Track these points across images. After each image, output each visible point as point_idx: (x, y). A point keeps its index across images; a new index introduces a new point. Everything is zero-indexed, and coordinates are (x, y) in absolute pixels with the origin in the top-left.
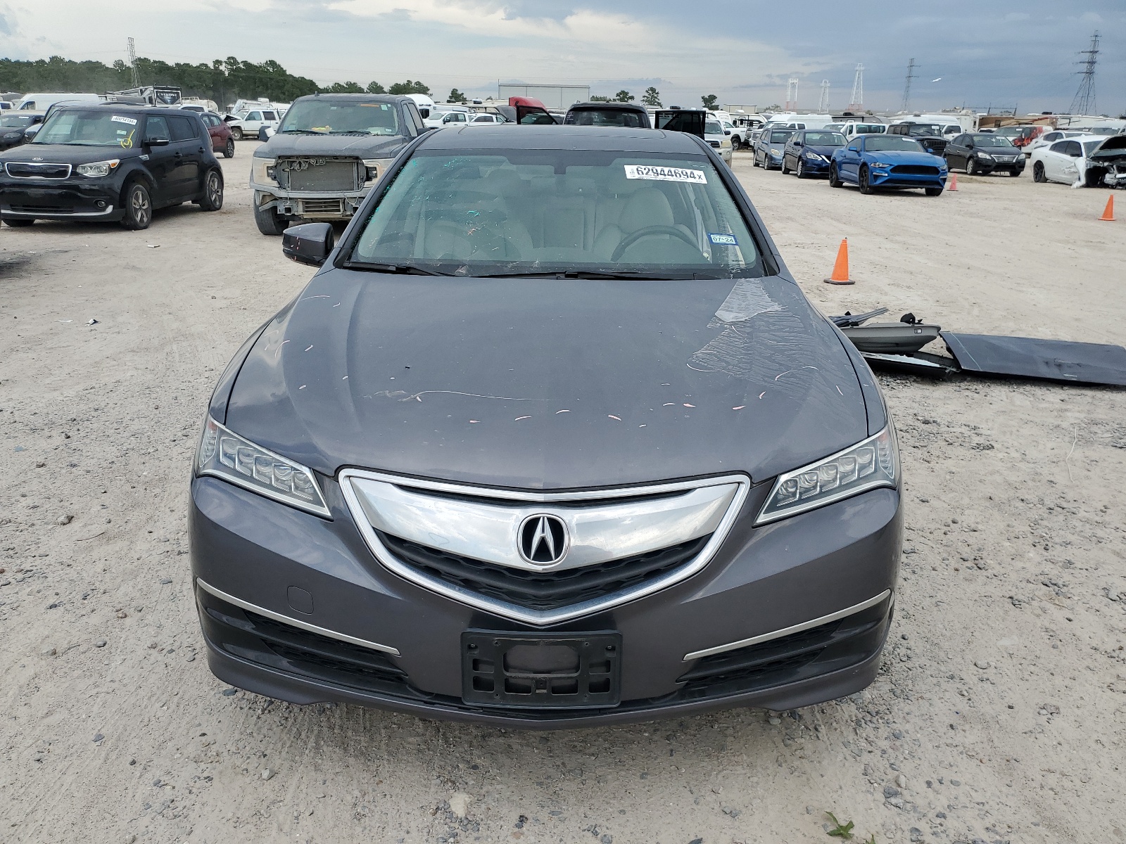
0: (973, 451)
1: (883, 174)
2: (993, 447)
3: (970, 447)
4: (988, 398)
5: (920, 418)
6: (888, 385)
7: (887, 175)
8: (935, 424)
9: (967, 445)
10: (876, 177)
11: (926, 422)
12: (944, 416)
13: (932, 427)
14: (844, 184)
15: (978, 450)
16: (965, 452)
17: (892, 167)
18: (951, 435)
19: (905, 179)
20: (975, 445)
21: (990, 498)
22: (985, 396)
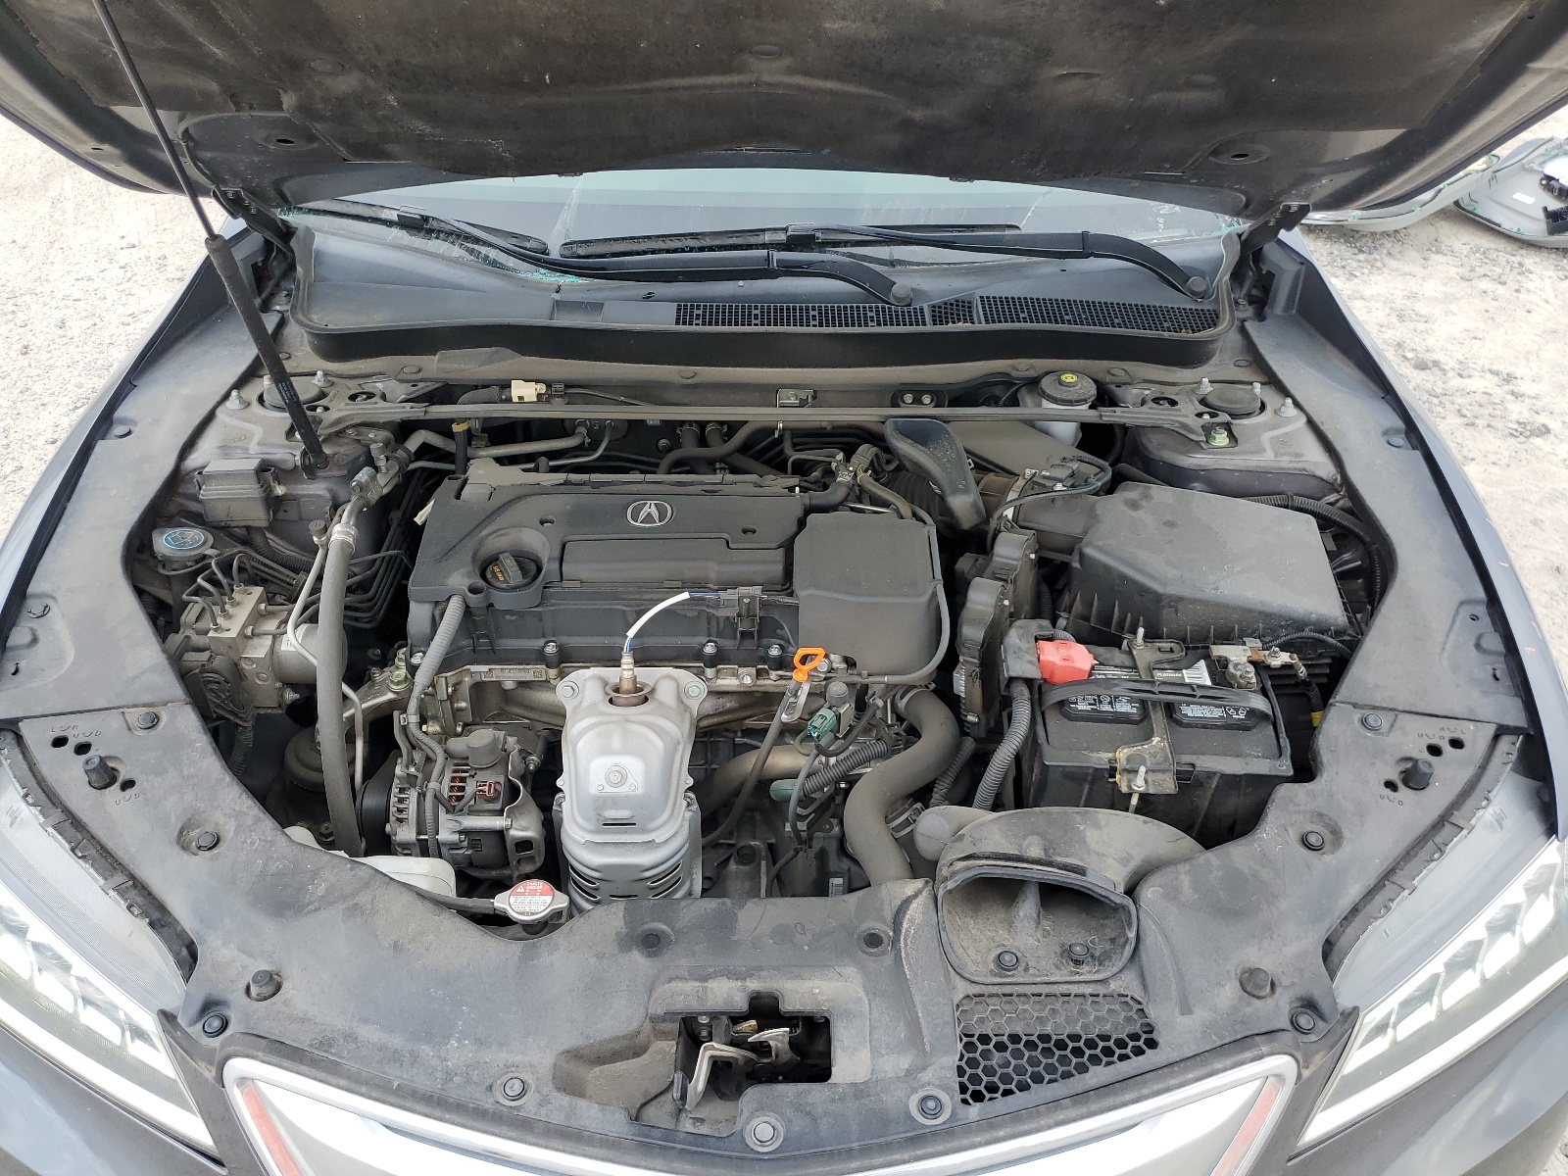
0: (1512, 441)
2: (1548, 431)
3: (1507, 431)
4: (1522, 296)
5: (1410, 355)
6: (1344, 267)
8: (1435, 369)
9: (1500, 425)
11: (1422, 366)
12: (1450, 347)
13: (1432, 378)
15: (1522, 439)
16: (1499, 442)
18: (1469, 399)
20: (1516, 426)
21: (1558, 569)
22: (1517, 291)
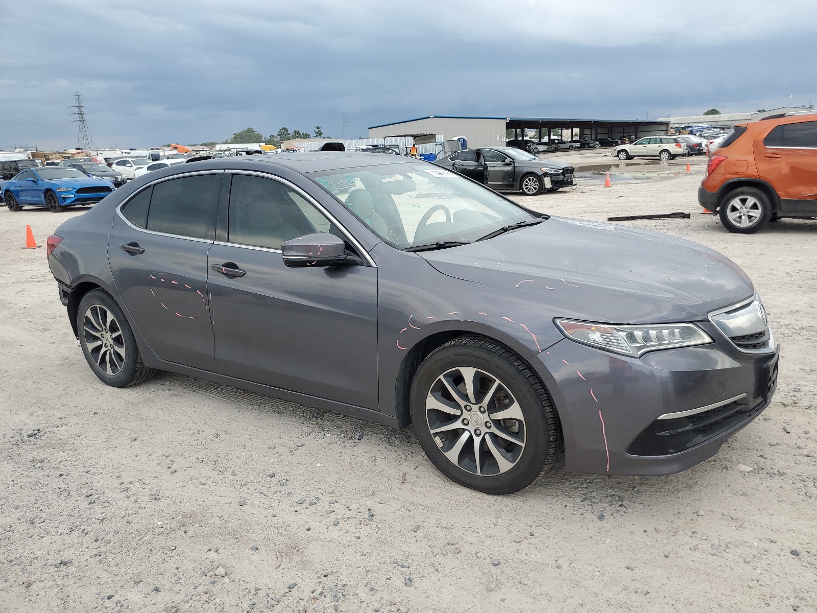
1: (71, 196)
7: (73, 196)
10: (64, 198)
14: (23, 208)
17: (76, 190)
19: (89, 197)
